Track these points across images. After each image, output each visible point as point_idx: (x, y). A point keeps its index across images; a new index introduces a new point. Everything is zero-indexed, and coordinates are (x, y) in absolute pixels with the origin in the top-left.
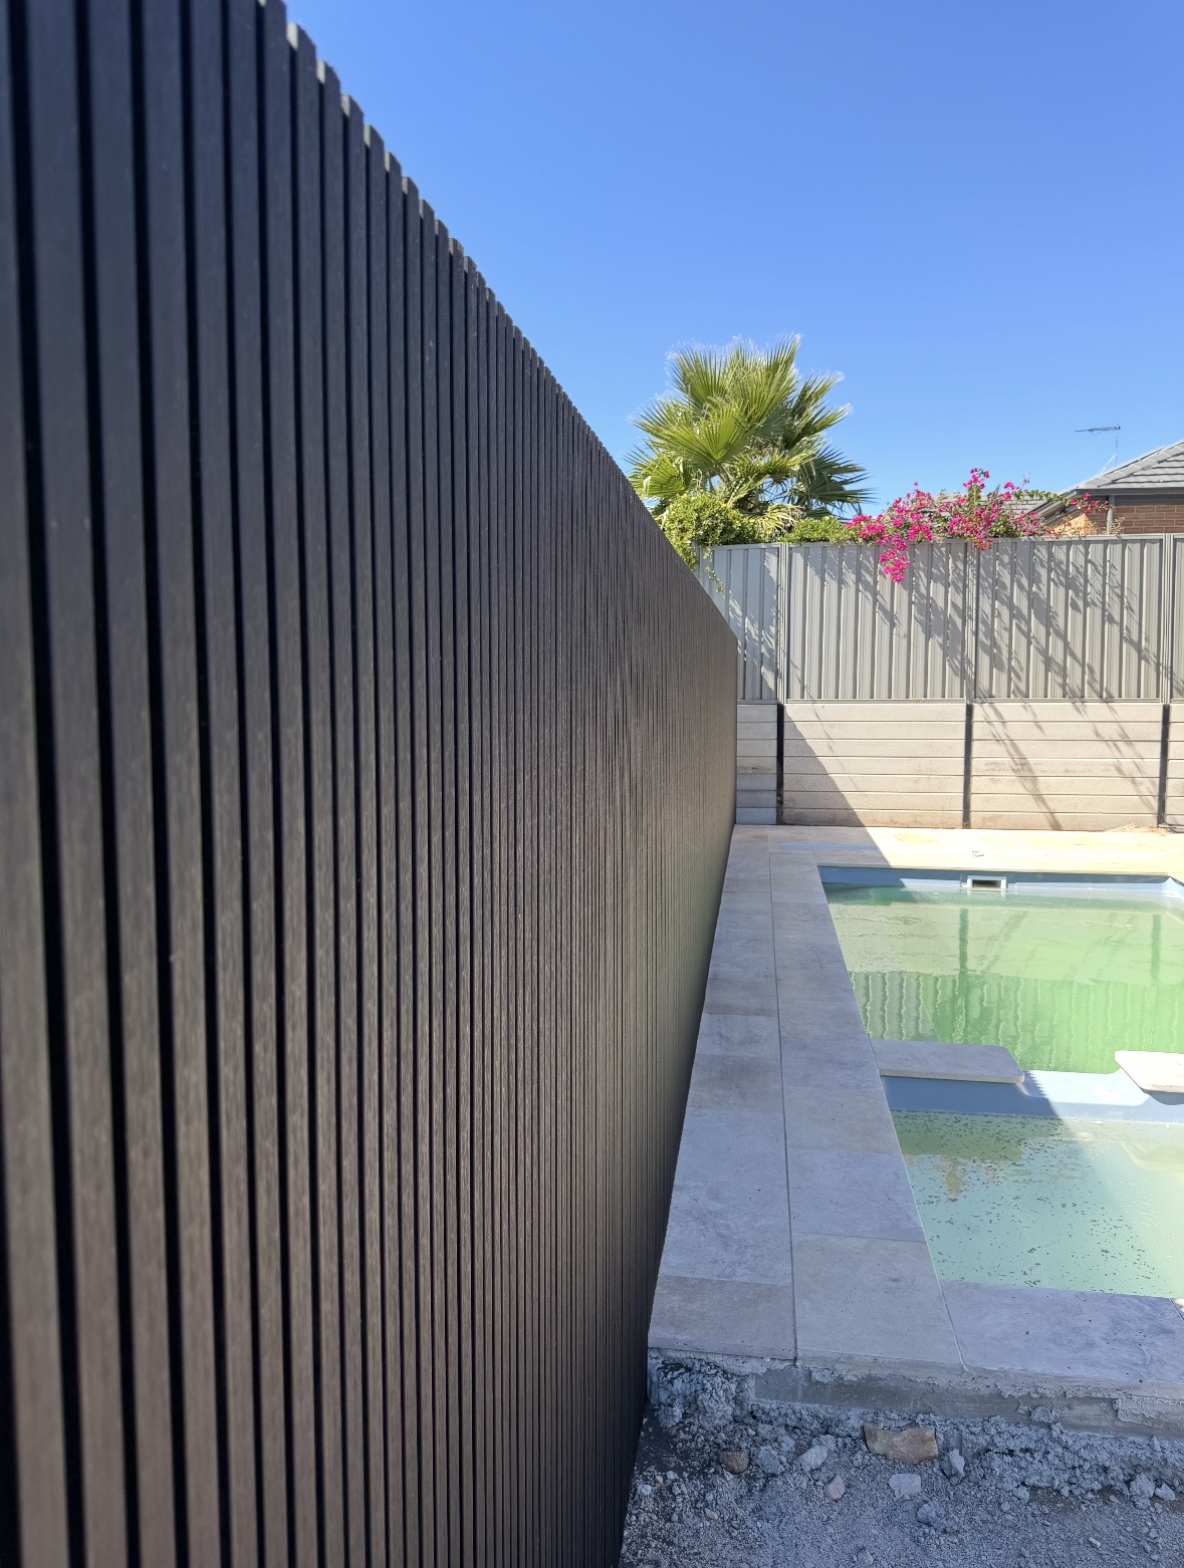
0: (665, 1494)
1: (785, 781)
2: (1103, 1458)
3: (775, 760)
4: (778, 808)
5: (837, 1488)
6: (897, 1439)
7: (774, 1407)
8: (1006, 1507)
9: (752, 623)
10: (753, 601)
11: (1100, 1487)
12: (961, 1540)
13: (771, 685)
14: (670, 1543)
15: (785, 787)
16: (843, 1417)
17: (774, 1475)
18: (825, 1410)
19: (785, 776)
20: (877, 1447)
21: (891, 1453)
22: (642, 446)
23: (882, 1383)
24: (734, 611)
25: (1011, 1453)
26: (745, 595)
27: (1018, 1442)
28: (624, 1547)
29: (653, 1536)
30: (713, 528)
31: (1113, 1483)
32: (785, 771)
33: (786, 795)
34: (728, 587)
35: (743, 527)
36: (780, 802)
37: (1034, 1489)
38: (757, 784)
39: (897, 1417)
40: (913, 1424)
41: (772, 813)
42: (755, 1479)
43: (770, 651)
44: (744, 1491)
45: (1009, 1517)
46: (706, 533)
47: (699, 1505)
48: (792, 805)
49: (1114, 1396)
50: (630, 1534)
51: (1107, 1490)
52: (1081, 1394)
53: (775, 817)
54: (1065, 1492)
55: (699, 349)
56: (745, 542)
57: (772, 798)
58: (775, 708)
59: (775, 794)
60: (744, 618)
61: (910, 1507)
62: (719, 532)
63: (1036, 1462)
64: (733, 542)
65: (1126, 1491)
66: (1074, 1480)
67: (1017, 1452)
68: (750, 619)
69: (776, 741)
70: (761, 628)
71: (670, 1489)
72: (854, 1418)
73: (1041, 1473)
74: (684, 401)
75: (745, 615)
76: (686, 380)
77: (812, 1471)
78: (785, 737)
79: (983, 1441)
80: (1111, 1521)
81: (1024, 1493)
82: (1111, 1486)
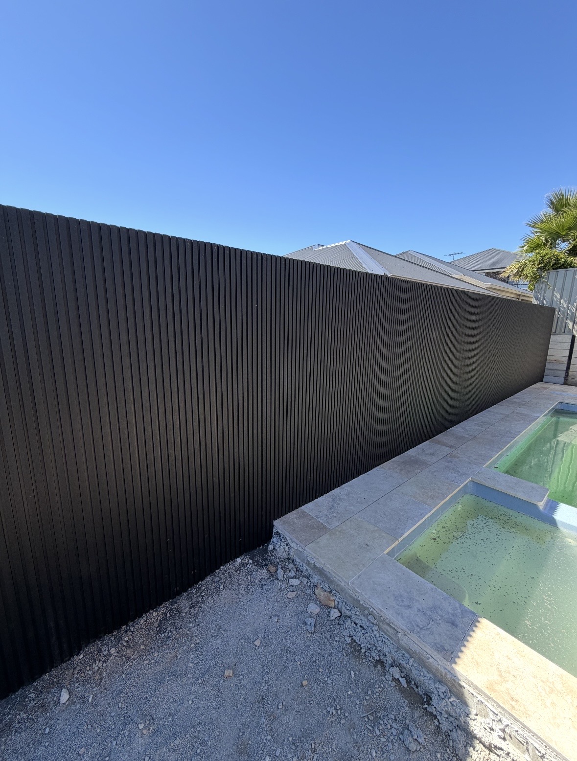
0: (243, 565)
1: (571, 367)
2: (386, 650)
3: (567, 359)
4: (565, 378)
5: (291, 595)
6: (322, 593)
7: (299, 561)
8: (337, 639)
9: (565, 302)
10: (566, 293)
11: (378, 659)
12: (311, 637)
13: (571, 327)
14: (230, 577)
15: (571, 370)
16: (314, 576)
17: (278, 579)
18: (311, 572)
19: (571, 366)
20: (316, 592)
21: (318, 596)
22: (529, 233)
23: (326, 573)
24: (556, 297)
25: (356, 624)
26: (563, 289)
27: (361, 622)
28: (218, 570)
29: (229, 572)
30: (549, 263)
31: (385, 662)
32: (571, 363)
33: (570, 373)
34: (554, 287)
35: (565, 262)
36: (567, 376)
37: (353, 641)
38: (556, 367)
39: (327, 587)
40: (330, 592)
41: (562, 380)
42: (273, 577)
43: (572, 313)
44: (266, 578)
45: (335, 642)
46: (546, 265)
47: (250, 573)
48: (572, 377)
49: (399, 630)
50: (223, 568)
51: (381, 662)
52: (387, 621)
53: (563, 381)
54: (363, 650)
55: (563, 189)
56: (566, 268)
57: (563, 374)
58: (571, 337)
59: (565, 372)
60: (561, 299)
61: (306, 615)
62: (551, 264)
63: (361, 633)
64: (560, 268)
65: (387, 669)
66: (371, 650)
67: (358, 625)
68: (564, 300)
69: (569, 351)
70: (569, 303)
71: (247, 564)
72: (316, 579)
73: (360, 638)
74: (550, 211)
75: (561, 298)
76: (552, 203)
77: (290, 586)
78: (574, 349)
79: (348, 613)
80: (369, 673)
81: (349, 640)
82: (384, 663)
